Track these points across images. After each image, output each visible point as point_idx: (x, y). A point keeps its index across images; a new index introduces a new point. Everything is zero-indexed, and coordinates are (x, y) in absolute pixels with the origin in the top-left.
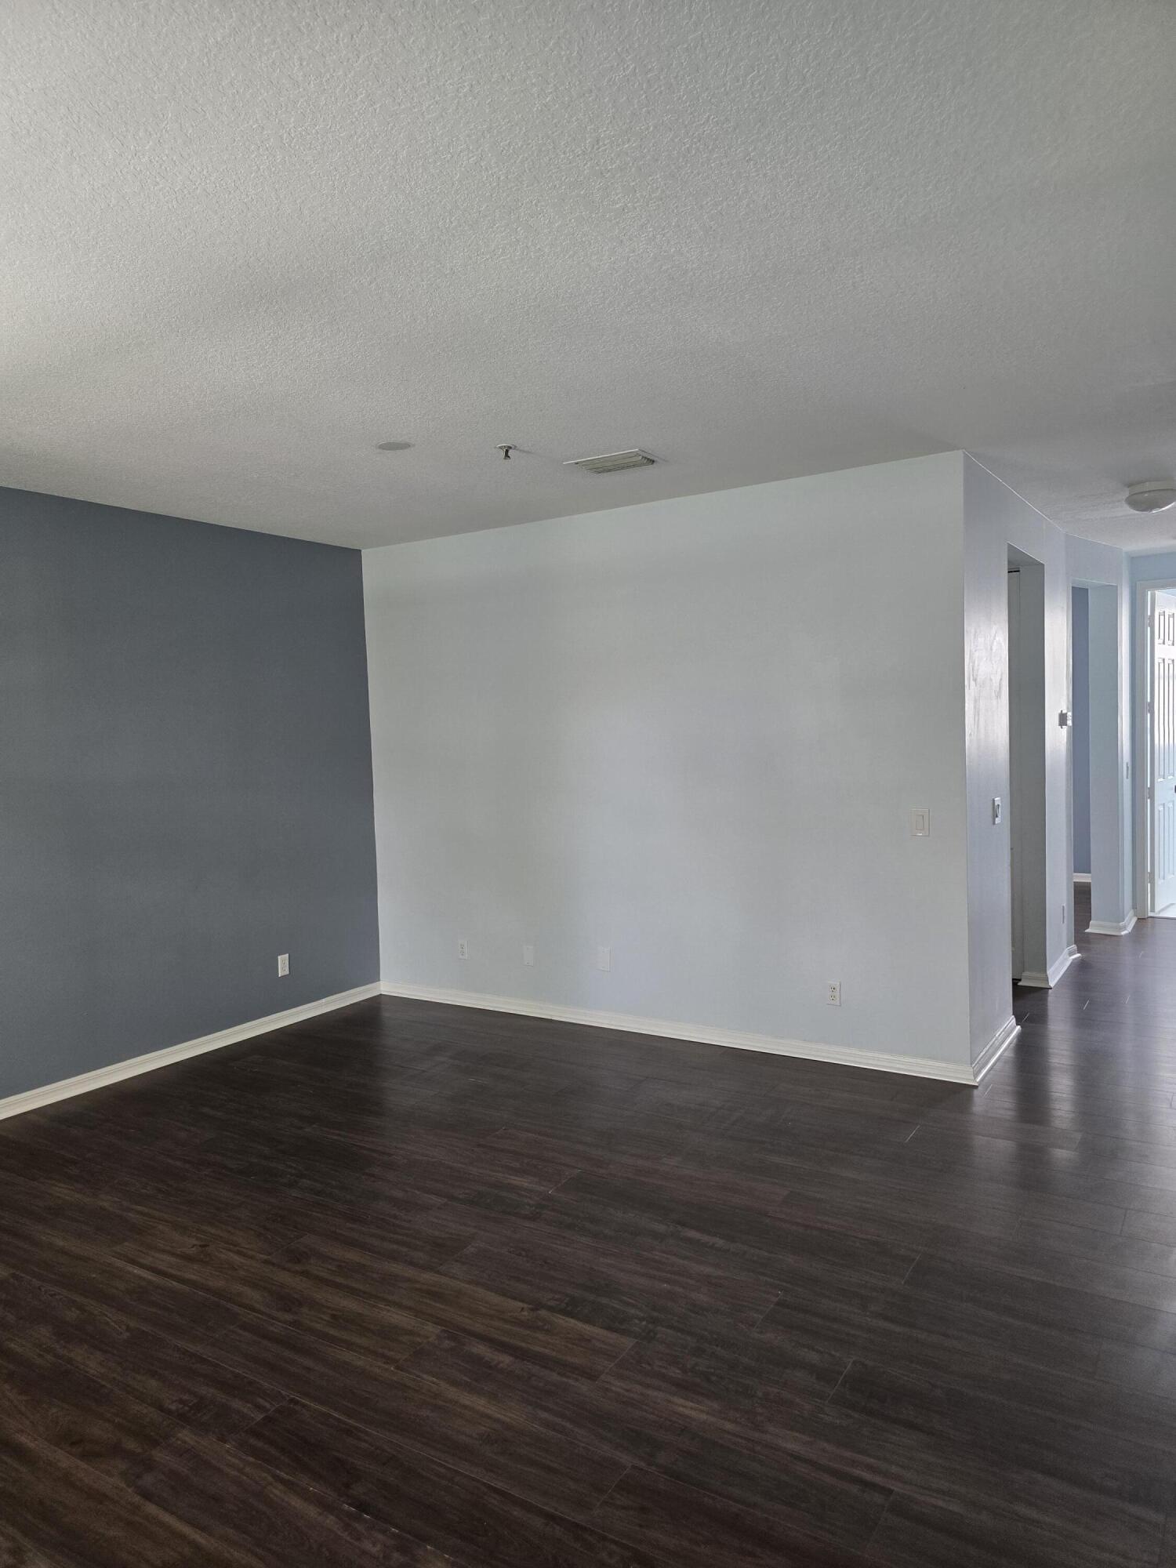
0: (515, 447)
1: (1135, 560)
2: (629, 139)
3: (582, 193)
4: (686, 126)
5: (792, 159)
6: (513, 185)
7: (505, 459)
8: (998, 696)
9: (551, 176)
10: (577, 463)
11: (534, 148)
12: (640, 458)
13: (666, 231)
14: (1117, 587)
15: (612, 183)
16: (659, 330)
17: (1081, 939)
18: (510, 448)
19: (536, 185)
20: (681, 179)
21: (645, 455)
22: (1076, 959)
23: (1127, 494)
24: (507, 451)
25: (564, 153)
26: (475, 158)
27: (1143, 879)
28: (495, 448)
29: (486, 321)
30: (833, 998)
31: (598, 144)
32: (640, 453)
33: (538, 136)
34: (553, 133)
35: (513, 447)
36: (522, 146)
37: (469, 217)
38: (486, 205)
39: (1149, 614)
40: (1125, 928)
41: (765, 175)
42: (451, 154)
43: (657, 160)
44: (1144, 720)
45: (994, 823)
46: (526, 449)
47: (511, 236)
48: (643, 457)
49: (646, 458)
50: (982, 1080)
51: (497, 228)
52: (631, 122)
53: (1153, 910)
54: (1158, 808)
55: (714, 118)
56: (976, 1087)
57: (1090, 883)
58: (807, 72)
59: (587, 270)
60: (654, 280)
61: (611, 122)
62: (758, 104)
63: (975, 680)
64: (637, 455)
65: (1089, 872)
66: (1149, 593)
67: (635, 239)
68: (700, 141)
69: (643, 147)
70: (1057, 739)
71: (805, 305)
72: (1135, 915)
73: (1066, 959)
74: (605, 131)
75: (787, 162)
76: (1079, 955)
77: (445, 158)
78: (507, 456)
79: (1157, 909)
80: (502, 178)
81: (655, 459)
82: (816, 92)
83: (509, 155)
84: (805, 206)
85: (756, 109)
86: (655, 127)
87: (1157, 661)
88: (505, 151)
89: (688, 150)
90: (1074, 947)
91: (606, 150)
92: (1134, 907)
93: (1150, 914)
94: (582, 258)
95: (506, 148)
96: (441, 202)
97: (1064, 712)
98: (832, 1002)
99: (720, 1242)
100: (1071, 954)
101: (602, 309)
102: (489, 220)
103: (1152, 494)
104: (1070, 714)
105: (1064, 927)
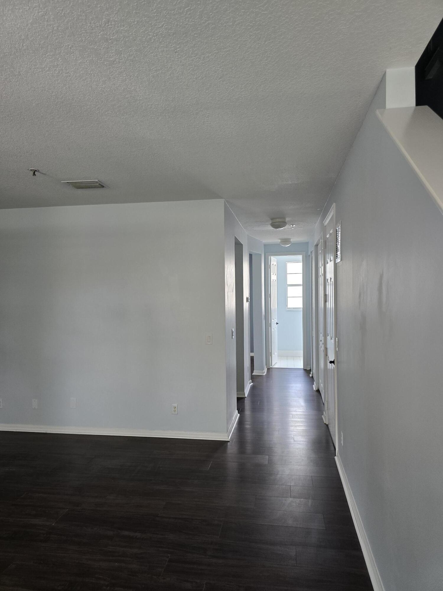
0: (39, 171)
1: (265, 245)
2: (124, 25)
3: (95, 48)
4: (152, 26)
5: (194, 57)
6: (60, 34)
7: (33, 175)
8: (233, 291)
9: (81, 34)
10: (68, 183)
11: (75, 16)
12: (98, 184)
13: (132, 78)
14: (261, 254)
15: (111, 47)
16: (118, 126)
17: (253, 378)
18: (36, 171)
19: (72, 37)
20: (144, 53)
21: (100, 183)
22: (251, 385)
23: (271, 223)
24: (34, 172)
25: (90, 23)
26: (42, 12)
27: (269, 355)
28: (28, 170)
29: (34, 105)
30: (175, 411)
31: (108, 23)
32: (99, 182)
33: (78, 10)
34: (87, 10)
35: (38, 171)
36: (69, 13)
37: (33, 45)
38: (44, 41)
39: (269, 264)
40: (264, 372)
41: (181, 62)
42: (29, 7)
43: (135, 40)
44: (268, 300)
45: (232, 338)
46: (44, 173)
47: (54, 62)
48: (99, 184)
49: (100, 185)
50: (231, 438)
51: (48, 56)
52: (127, 16)
53: (271, 365)
54: (273, 330)
55: (165, 26)
56: (229, 441)
57: (253, 356)
58: (211, 14)
59: (90, 89)
60: (121, 101)
61: (117, 13)
62: (186, 24)
63: (227, 285)
64: (97, 182)
65: (253, 352)
66: (269, 257)
67: (116, 79)
68: (157, 36)
69: (130, 31)
70: (246, 305)
71: (183, 128)
72: (267, 367)
73: (249, 386)
74: (113, 17)
75: (192, 58)
76: (252, 384)
77: (25, 8)
78: (34, 174)
79: (273, 364)
80: (55, 29)
81: (104, 186)
82: (212, 26)
83: (61, 16)
84: (194, 81)
85: (185, 27)
86: (138, 22)
87: (272, 280)
88: (59, 14)
89: (150, 39)
90: (251, 381)
91: (111, 27)
92: (266, 365)
93: (271, 367)
94: (89, 82)
95: (61, 12)
96: (19, 33)
97: (248, 297)
98: (174, 413)
99: (138, 535)
100: (250, 383)
101: (94, 110)
102: (44, 50)
103: (279, 223)
104: (249, 298)
105: (248, 373)
